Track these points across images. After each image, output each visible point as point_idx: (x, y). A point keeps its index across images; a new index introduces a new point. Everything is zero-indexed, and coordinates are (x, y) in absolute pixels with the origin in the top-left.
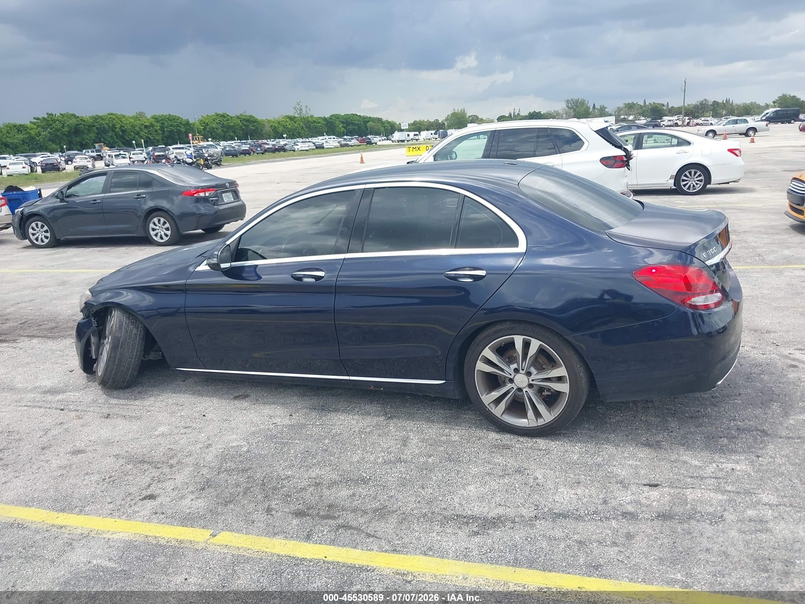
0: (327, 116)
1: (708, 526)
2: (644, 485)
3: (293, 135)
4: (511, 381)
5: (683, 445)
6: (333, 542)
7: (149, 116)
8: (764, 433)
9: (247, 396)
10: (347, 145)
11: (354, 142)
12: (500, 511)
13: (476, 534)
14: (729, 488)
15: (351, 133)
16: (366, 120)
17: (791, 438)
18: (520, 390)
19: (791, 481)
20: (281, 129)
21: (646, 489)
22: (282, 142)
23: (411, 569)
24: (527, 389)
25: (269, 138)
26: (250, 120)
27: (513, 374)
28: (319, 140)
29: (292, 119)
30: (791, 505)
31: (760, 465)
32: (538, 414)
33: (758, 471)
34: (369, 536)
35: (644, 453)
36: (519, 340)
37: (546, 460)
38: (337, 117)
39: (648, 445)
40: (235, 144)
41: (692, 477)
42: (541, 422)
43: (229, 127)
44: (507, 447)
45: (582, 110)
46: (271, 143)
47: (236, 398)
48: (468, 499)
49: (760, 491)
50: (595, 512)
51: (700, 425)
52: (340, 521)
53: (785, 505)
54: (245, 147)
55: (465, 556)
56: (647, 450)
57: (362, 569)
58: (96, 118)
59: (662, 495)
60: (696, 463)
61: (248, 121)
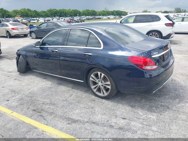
0: (112, 11)
1: (130, 134)
2: (122, 118)
3: (104, 15)
4: (98, 83)
5: (141, 108)
6: (35, 119)
7: (71, 10)
8: (168, 108)
9: (46, 78)
10: (116, 18)
11: (118, 17)
12: (79, 118)
13: (69, 124)
14: (145, 123)
15: (117, 15)
16: (122, 12)
17: (176, 111)
18: (100, 86)
19: (166, 124)
20: (101, 14)
21: (121, 119)
22: (100, 17)
23: (46, 130)
24: (101, 86)
25: (98, 16)
26: (94, 11)
27: (98, 82)
28: (109, 17)
29: (104, 11)
30: (160, 132)
31: (160, 118)
32: (103, 93)
33: (158, 119)
34: (44, 119)
35: (128, 108)
36: (99, 73)
37: (101, 106)
38: (115, 11)
39: (132, 106)
40: (89, 17)
41: (137, 118)
42: (104, 96)
43: (89, 13)
44: (94, 101)
45: (179, 11)
46: (98, 17)
47: (44, 79)
48: (74, 114)
49: (153, 126)
50: (103, 124)
51: (151, 103)
52: (41, 114)
53: (158, 132)
54: (91, 18)
55: (61, 130)
56: (130, 108)
57: (36, 128)
58: (60, 10)
59: (124, 122)
60: (141, 114)
61: (93, 11)
